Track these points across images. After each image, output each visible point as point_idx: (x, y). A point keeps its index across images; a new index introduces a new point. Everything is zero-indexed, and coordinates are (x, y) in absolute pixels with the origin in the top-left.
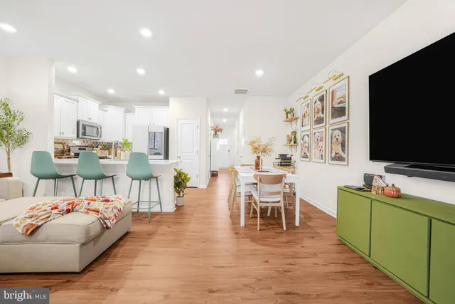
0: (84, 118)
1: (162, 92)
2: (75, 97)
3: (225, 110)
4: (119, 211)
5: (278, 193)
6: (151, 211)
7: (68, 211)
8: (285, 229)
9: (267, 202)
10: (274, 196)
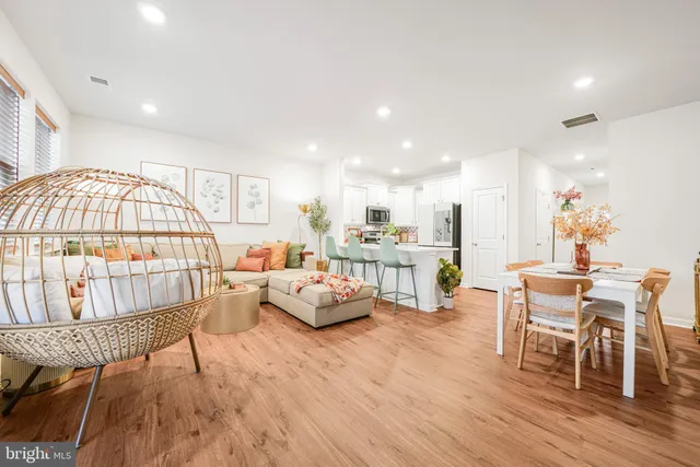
0: (375, 204)
1: (446, 159)
2: (365, 185)
3: (580, 157)
4: (353, 290)
5: (570, 314)
6: (399, 302)
7: (318, 282)
8: (577, 386)
9: (554, 329)
10: (561, 319)
